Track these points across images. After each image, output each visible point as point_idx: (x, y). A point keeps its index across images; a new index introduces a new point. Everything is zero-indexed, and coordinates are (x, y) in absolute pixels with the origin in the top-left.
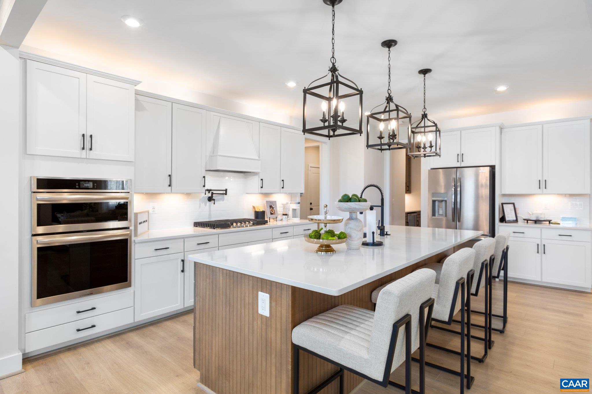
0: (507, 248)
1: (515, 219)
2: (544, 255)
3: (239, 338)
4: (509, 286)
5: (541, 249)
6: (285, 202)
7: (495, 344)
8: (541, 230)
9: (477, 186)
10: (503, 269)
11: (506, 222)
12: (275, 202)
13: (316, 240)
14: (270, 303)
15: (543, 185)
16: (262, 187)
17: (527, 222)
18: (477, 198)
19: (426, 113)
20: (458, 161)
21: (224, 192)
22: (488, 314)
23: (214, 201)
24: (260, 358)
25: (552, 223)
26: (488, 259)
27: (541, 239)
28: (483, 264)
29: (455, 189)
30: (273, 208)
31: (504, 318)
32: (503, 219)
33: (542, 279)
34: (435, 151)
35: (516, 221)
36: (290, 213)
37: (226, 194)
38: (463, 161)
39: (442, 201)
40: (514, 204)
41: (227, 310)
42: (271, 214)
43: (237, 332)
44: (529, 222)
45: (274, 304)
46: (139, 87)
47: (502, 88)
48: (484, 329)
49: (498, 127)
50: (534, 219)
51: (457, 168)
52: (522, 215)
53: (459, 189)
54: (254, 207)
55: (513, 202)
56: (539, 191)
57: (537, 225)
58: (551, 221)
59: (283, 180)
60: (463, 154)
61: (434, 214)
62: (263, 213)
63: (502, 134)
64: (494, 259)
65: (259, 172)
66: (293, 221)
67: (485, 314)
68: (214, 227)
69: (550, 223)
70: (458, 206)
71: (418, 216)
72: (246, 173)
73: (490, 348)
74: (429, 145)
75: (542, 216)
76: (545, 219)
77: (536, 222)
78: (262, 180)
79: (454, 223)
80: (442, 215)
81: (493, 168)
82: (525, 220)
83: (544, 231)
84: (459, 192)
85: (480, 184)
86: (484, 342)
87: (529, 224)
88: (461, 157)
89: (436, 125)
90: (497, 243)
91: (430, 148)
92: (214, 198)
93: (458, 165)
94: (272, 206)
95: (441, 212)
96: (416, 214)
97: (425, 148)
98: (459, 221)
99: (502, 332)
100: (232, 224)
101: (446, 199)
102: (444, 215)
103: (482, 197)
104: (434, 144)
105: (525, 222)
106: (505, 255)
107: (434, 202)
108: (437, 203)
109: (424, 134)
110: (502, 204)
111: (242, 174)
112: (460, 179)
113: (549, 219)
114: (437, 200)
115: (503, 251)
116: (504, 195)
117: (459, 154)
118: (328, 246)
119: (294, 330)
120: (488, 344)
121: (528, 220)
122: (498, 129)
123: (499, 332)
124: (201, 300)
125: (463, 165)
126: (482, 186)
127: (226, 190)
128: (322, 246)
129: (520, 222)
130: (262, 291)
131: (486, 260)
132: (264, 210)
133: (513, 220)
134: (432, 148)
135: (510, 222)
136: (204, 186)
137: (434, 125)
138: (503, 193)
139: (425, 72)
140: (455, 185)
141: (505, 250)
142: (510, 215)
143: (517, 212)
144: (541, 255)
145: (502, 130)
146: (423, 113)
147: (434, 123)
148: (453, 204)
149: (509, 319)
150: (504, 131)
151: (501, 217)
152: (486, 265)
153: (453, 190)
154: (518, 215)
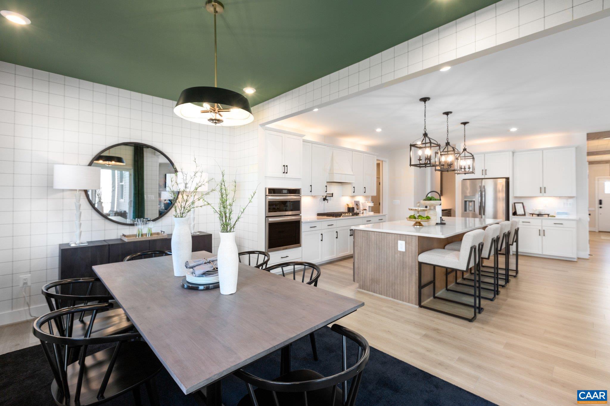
0: (518, 229)
1: (523, 213)
2: (544, 237)
3: (385, 263)
4: (519, 257)
5: (542, 233)
6: (364, 202)
7: (511, 281)
8: (542, 220)
9: (496, 191)
10: (515, 242)
11: (517, 215)
12: (359, 201)
13: (414, 219)
14: (406, 245)
15: (543, 190)
16: (354, 192)
17: (532, 216)
18: (496, 199)
19: (466, 148)
20: (483, 175)
21: (331, 195)
22: (507, 269)
23: (327, 201)
24: (399, 271)
25: (550, 216)
26: (507, 232)
27: (542, 226)
28: (504, 234)
29: (481, 193)
30: (358, 205)
31: (517, 271)
32: (515, 214)
33: (542, 252)
34: (472, 171)
35: (525, 215)
36: (367, 208)
37: (332, 196)
38: (486, 174)
39: (471, 201)
40: (522, 203)
41: (377, 251)
42: (357, 209)
43: (384, 261)
44: (534, 215)
45: (407, 246)
46: (304, 138)
47: (514, 130)
48: (505, 276)
49: (511, 152)
50: (538, 213)
51: (482, 179)
52: (528, 211)
53: (483, 193)
54: (348, 205)
55: (522, 202)
56: (541, 194)
57: (539, 217)
58: (549, 214)
59: (365, 188)
60: (486, 170)
61: (465, 210)
62: (353, 208)
63: (514, 156)
64: (510, 233)
65: (352, 183)
66: (369, 214)
67: (505, 269)
68: (333, 216)
69: (548, 216)
70: (483, 205)
71: (448, 213)
72: (342, 183)
73: (508, 282)
74: (468, 167)
75: (543, 211)
76: (545, 213)
77: (539, 215)
78: (354, 187)
79: (480, 216)
80: (472, 211)
81: (507, 179)
82: (531, 214)
83: (544, 221)
84: (483, 195)
85: (498, 190)
86: (505, 280)
87: (533, 217)
88: (485, 172)
89: (473, 156)
90: (512, 225)
91: (469, 169)
92: (327, 199)
93: (483, 177)
94: (357, 204)
95: (471, 209)
96: (447, 211)
97: (465, 169)
98: (484, 214)
99: (515, 277)
100: (341, 215)
101: (474, 200)
102: (473, 210)
103: (499, 198)
104: (471, 167)
105: (531, 216)
106: (517, 232)
107: (466, 202)
108: (467, 203)
109: (464, 160)
110: (515, 203)
111: (340, 184)
112: (484, 186)
113: (548, 213)
114: (468, 201)
115: (516, 230)
116: (516, 197)
117: (484, 169)
118: (420, 223)
119: (420, 255)
120: (507, 281)
121: (533, 214)
122: (511, 153)
123: (513, 277)
124: (359, 248)
125: (486, 177)
126: (499, 191)
127: (332, 194)
128: (416, 223)
129: (527, 216)
130: (400, 240)
131: (505, 233)
132: (353, 207)
133: (522, 214)
134: (470, 169)
135: (520, 215)
136: (326, 192)
137: (471, 155)
138: (515, 195)
139: (465, 124)
140: (481, 190)
141: (517, 229)
142: (520, 211)
143: (525, 209)
144: (542, 237)
145: (514, 153)
146: (464, 148)
147: (471, 154)
148: (480, 203)
149: (519, 272)
150: (515, 154)
151: (513, 212)
152: (506, 235)
153: (480, 194)
154: (526, 211)
